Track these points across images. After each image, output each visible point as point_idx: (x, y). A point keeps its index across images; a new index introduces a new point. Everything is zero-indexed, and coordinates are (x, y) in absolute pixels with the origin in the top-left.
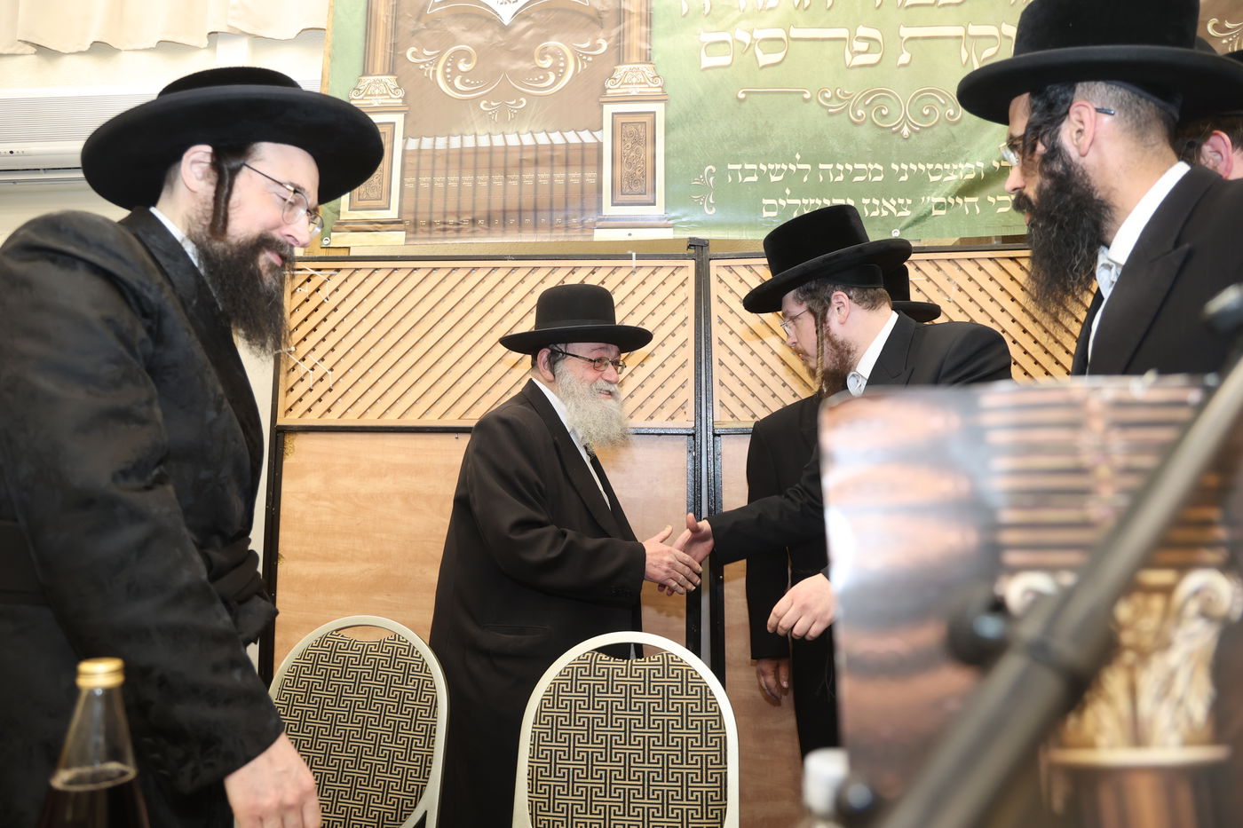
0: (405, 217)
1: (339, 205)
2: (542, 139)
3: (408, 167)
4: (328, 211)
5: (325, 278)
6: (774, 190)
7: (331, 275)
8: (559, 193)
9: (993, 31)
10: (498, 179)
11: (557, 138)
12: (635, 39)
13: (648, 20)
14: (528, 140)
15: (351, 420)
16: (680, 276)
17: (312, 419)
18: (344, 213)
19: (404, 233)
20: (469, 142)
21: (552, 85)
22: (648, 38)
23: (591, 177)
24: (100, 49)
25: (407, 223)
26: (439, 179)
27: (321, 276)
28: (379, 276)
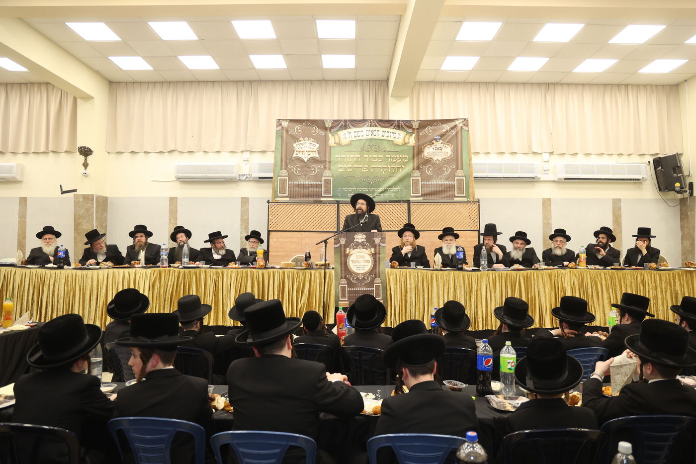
1: (277, 193)
2: (312, 183)
3: (289, 187)
6: (350, 193)
7: (277, 205)
8: (315, 192)
9: (386, 166)
10: (305, 189)
11: (315, 183)
12: (327, 166)
13: (330, 162)
14: (310, 183)
15: (280, 230)
16: (335, 206)
17: (274, 229)
19: (289, 198)
20: (300, 183)
21: (313, 173)
22: (330, 165)
23: (320, 190)
24: (218, 152)
25: (289, 196)
26: (295, 189)
27: (275, 205)
28: (285, 206)
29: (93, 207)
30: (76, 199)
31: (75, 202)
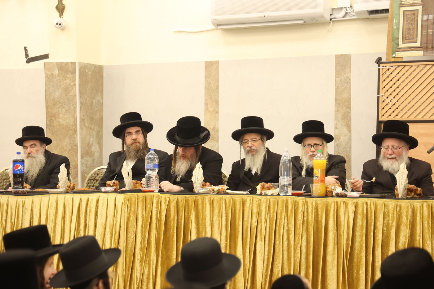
0: (423, 45)
1: (398, 42)
3: (424, 27)
4: (394, 44)
5: (394, 69)
7: (396, 68)
15: (405, 118)
18: (400, 44)
19: (423, 51)
25: (424, 47)
27: (392, 68)
28: (414, 68)
29: (75, 85)
30: (47, 72)
31: (46, 76)
